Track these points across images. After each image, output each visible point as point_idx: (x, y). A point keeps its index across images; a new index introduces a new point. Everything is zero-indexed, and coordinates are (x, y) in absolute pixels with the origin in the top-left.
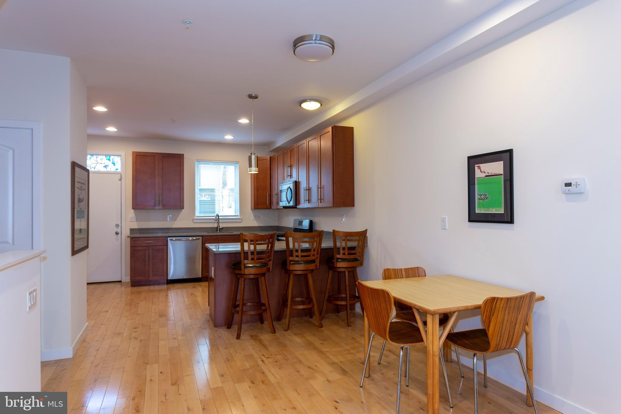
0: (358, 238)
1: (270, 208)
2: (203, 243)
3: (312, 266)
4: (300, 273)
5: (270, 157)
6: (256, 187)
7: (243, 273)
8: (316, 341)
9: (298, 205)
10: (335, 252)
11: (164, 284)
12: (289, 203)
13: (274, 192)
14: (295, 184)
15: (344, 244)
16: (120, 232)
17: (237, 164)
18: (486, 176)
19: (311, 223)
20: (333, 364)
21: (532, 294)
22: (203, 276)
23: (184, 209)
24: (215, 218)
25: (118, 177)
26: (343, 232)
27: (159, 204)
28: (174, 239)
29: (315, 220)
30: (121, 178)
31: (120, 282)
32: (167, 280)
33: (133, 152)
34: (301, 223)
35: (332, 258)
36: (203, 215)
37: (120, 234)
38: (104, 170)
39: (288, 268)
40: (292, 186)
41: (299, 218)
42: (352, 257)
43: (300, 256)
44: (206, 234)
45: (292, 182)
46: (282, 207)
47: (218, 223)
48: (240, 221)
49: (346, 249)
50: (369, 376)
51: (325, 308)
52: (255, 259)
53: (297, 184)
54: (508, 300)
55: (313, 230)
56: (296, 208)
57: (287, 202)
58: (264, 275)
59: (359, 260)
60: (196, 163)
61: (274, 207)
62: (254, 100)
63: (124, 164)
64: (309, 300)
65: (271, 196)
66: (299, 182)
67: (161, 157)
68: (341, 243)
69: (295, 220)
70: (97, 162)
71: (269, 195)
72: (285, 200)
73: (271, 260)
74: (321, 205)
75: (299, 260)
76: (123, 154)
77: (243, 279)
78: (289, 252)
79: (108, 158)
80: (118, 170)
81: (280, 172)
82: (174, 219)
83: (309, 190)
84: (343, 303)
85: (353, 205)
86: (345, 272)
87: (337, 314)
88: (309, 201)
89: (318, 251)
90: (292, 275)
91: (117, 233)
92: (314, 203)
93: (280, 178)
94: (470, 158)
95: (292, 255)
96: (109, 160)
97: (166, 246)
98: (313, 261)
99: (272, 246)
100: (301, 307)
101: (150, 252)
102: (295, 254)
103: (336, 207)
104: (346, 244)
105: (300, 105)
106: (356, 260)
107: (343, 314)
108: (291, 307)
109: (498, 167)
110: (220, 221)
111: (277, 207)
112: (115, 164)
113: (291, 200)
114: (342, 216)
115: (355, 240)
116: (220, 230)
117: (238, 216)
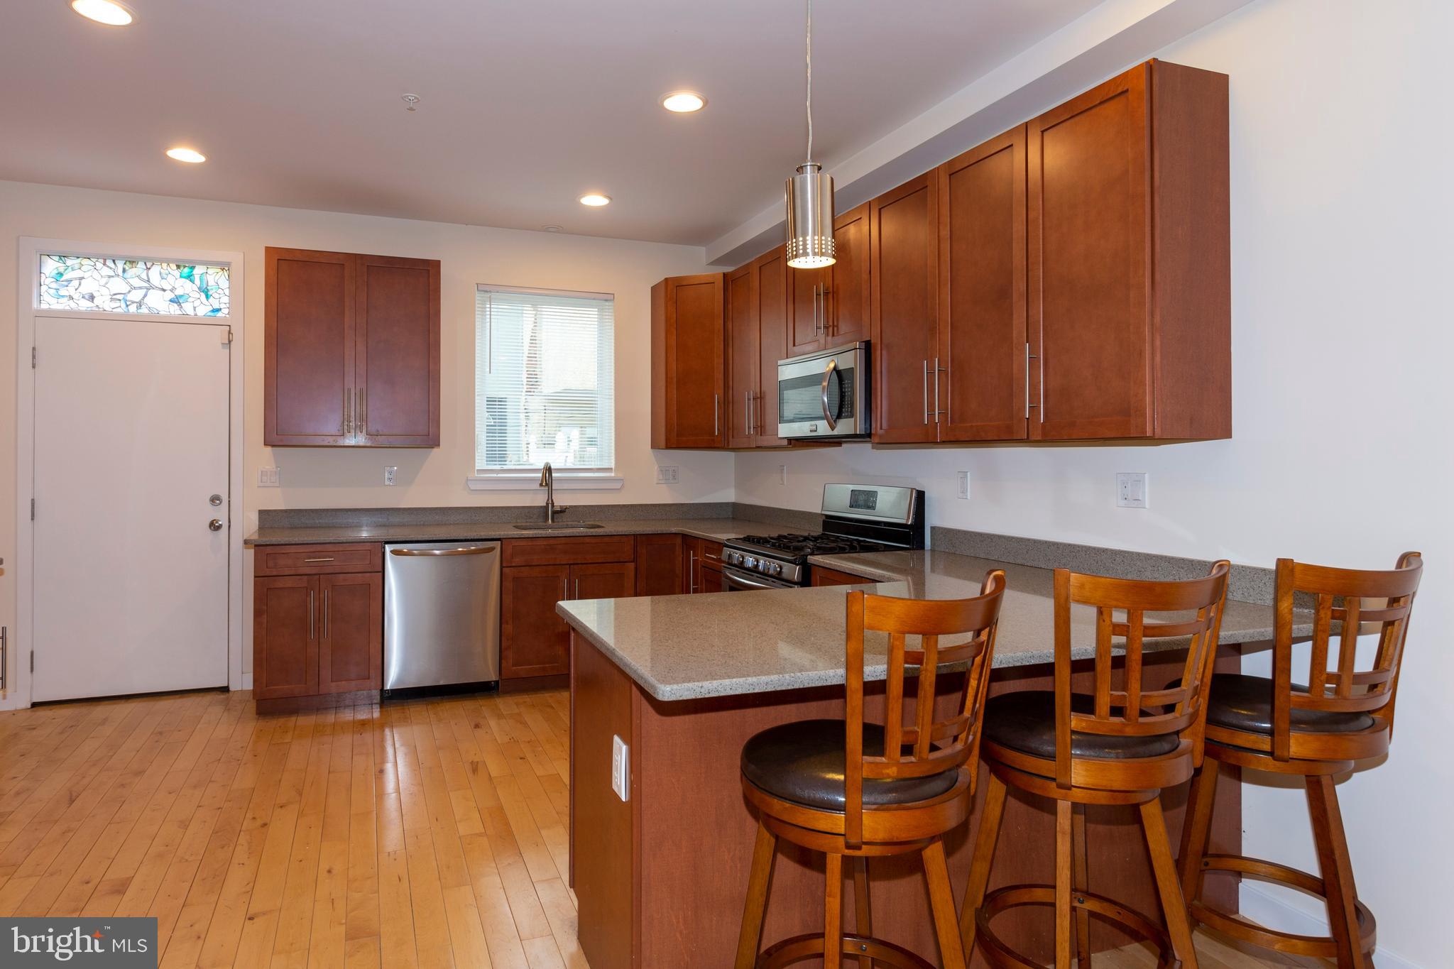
1: (727, 446)
2: (504, 565)
5: (724, 276)
6: (674, 375)
9: (879, 433)
11: (372, 707)
12: (833, 424)
13: (744, 390)
14: (863, 352)
16: (223, 521)
17: (606, 300)
19: (920, 501)
22: (504, 676)
23: (438, 445)
24: (539, 475)
25: (219, 335)
27: (357, 428)
28: (406, 550)
30: (230, 342)
31: (225, 690)
32: (383, 691)
33: (269, 251)
34: (862, 498)
36: (499, 467)
37: (225, 528)
38: (174, 310)
40: (847, 362)
44: (511, 531)
45: (845, 348)
46: (785, 443)
47: (550, 492)
48: (618, 486)
53: (872, 354)
60: (478, 296)
61: (747, 440)
63: (239, 296)
65: (727, 403)
66: (882, 346)
67: (365, 269)
70: (146, 285)
76: (235, 257)
79: (186, 270)
80: (220, 314)
82: (405, 479)
91: (214, 526)
96: (190, 277)
97: (381, 574)
101: (322, 596)
112: (210, 293)
113: (839, 416)
116: (556, 516)
117: (609, 470)
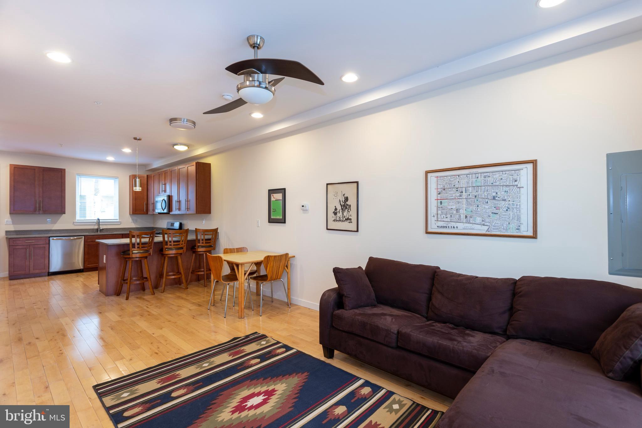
0: (212, 233)
1: (147, 214)
2: (85, 241)
3: (180, 251)
4: (173, 255)
5: (147, 175)
6: (134, 197)
7: (131, 256)
8: (184, 296)
9: (171, 212)
10: (196, 242)
11: (45, 276)
12: (163, 210)
13: (151, 201)
14: (168, 197)
15: (202, 237)
17: (116, 178)
18: (276, 200)
19: (181, 225)
20: (193, 303)
21: (287, 255)
22: (85, 268)
23: (65, 213)
24: (96, 221)
26: (203, 230)
27: (39, 210)
28: (55, 239)
29: (184, 222)
32: (49, 272)
33: (10, 165)
34: (172, 224)
35: (195, 246)
36: (84, 219)
39: (164, 253)
40: (166, 199)
41: (171, 221)
42: (208, 244)
43: (172, 245)
44: (87, 234)
45: (166, 196)
46: (158, 213)
47: (99, 225)
48: (120, 223)
49: (204, 240)
50: (214, 305)
51: (190, 277)
52: (141, 247)
53: (170, 198)
54: (275, 256)
55: (182, 229)
56: (169, 214)
57: (162, 210)
58: (146, 257)
59: (213, 247)
60: (77, 176)
61: (150, 212)
62: (138, 141)
64: (179, 273)
65: (147, 204)
66: (172, 196)
67: (42, 170)
68: (201, 236)
69: (168, 223)
71: (146, 203)
72: (160, 208)
73: (151, 248)
74: (188, 213)
75: (172, 247)
77: (131, 261)
78: (165, 243)
81: (155, 187)
82: (54, 222)
83: (179, 202)
84: (202, 273)
85: (210, 213)
86: (203, 254)
87: (198, 282)
88: (179, 209)
89: (185, 242)
90: (166, 257)
92: (183, 211)
93: (156, 192)
94: (269, 190)
95: (167, 245)
97: (48, 245)
98: (182, 248)
99: (153, 239)
100: (173, 277)
101: (30, 250)
102: (169, 244)
103: (198, 214)
104: (204, 237)
105: (173, 147)
106: (211, 246)
107: (202, 282)
108: (166, 278)
109: (279, 196)
110: (100, 224)
111: (153, 213)
113: (165, 209)
114: (203, 220)
115: (210, 234)
116: (101, 231)
117: (117, 219)
